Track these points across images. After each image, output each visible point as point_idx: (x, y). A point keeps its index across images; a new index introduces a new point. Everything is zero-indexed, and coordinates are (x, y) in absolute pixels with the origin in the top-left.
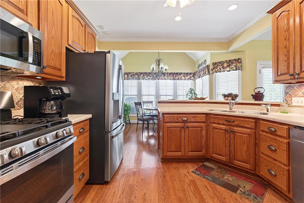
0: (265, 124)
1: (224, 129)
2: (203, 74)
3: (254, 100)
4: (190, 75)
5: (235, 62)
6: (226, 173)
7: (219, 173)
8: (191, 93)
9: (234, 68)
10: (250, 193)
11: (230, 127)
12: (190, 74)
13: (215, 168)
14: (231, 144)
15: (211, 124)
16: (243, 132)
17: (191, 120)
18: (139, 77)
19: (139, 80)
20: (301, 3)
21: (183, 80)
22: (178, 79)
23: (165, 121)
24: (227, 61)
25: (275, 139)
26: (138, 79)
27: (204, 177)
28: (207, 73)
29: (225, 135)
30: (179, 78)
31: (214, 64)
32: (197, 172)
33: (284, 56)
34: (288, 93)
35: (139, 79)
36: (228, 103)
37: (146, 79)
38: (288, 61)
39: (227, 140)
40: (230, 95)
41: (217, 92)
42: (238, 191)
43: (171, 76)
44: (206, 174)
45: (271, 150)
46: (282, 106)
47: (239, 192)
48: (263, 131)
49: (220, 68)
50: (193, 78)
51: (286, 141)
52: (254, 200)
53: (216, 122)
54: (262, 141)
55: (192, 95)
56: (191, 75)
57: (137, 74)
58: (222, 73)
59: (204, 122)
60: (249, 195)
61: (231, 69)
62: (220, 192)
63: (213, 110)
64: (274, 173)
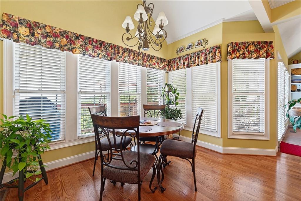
5: (265, 46)
18: (71, 44)
19: (71, 53)
21: (156, 69)
24: (254, 42)
26: (69, 50)
30: (151, 65)
35: (72, 50)
37: (90, 55)
43: (140, 58)
50: (167, 68)
56: (165, 63)
57: (64, 34)
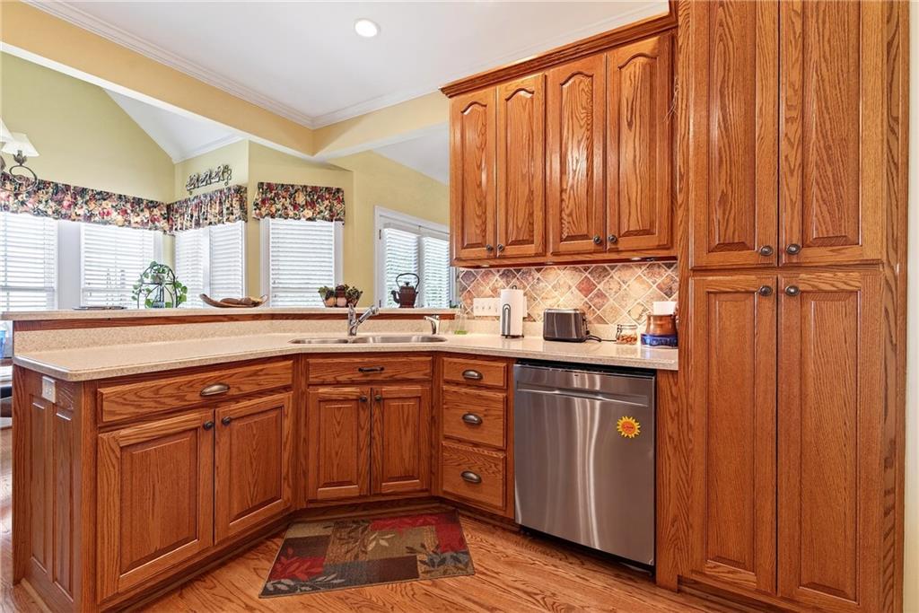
0: (455, 363)
1: (354, 397)
2: (221, 213)
3: (399, 305)
4: (151, 212)
5: (327, 196)
6: (366, 532)
7: (348, 543)
8: (158, 281)
9: (326, 214)
10: (442, 553)
11: (370, 387)
12: (152, 205)
13: (329, 532)
14: (374, 438)
15: (311, 390)
16: (404, 395)
17: (243, 387)
20: (507, 100)
21: (117, 227)
22: (89, 218)
23: (106, 418)
24: (305, 187)
25: (479, 397)
27: (315, 588)
28: (237, 212)
29: (358, 415)
30: (92, 215)
31: (265, 187)
32: (280, 583)
33: (476, 205)
34: (465, 289)
36: (344, 316)
38: (483, 216)
39: (362, 429)
40: (341, 291)
41: (274, 283)
42: (417, 567)
43: (43, 196)
44: (313, 570)
45: (470, 424)
46: (459, 317)
47: (421, 568)
48: (447, 382)
49: (283, 205)
51: (501, 395)
52: (458, 568)
53: (330, 378)
54: (447, 408)
55: (162, 290)
56: (156, 212)
58: (290, 221)
59: (286, 388)
60: (443, 561)
61: (319, 213)
62: (384, 605)
63: (304, 342)
64: (475, 477)
